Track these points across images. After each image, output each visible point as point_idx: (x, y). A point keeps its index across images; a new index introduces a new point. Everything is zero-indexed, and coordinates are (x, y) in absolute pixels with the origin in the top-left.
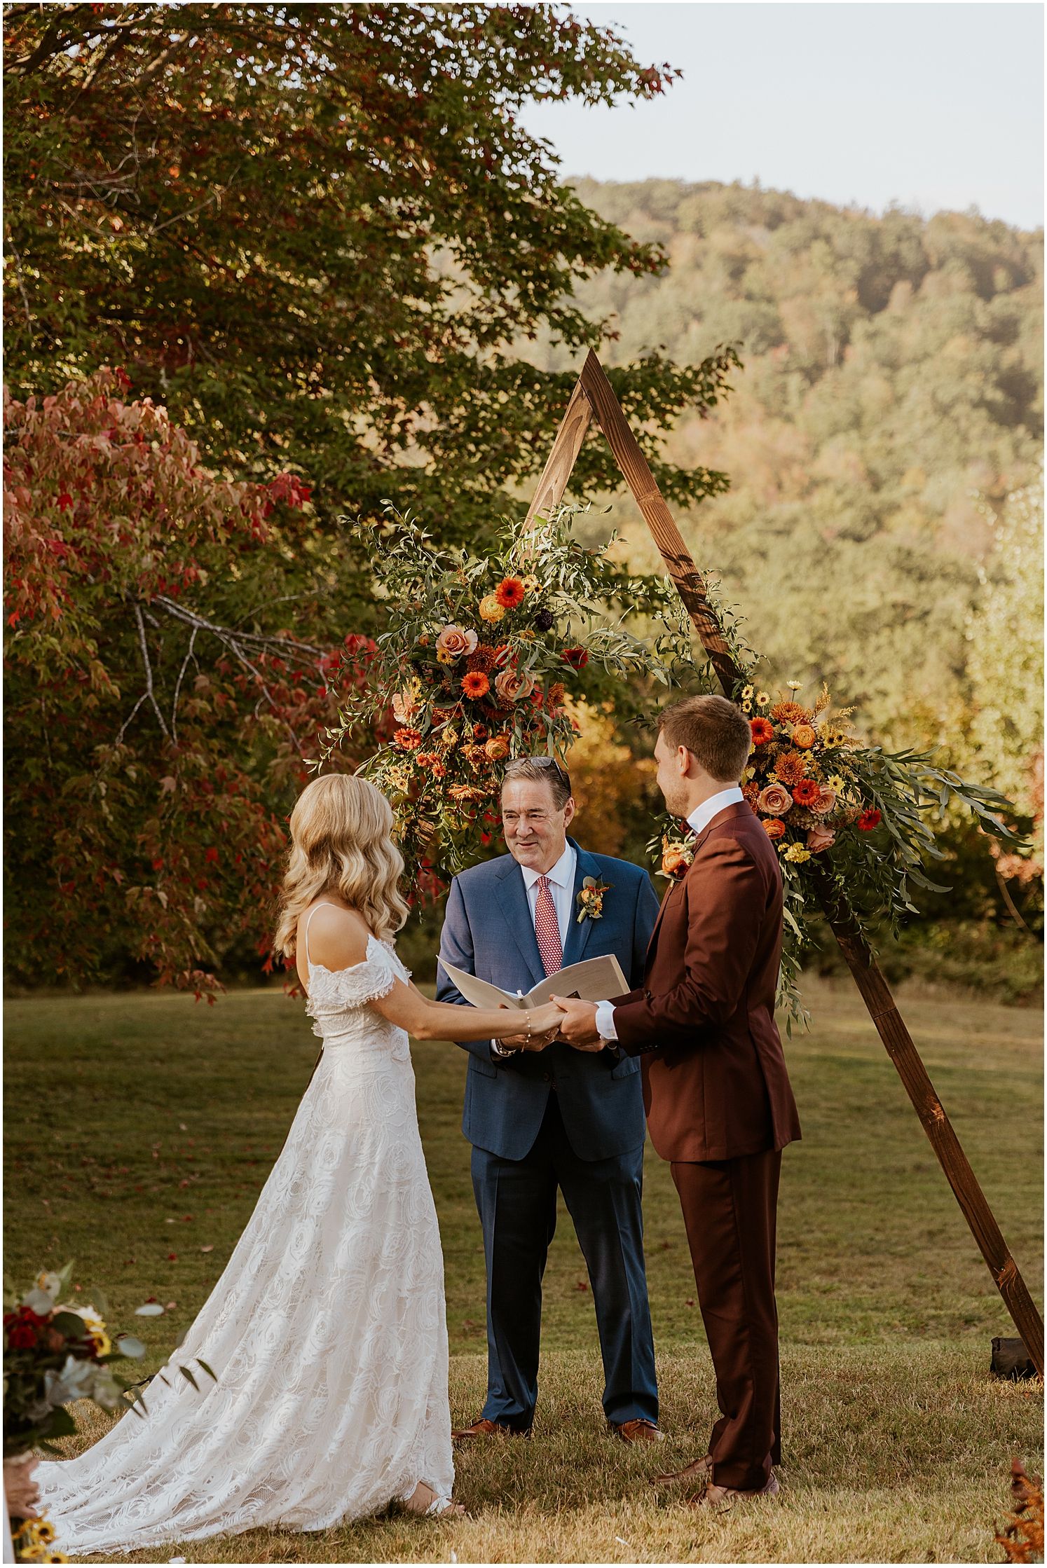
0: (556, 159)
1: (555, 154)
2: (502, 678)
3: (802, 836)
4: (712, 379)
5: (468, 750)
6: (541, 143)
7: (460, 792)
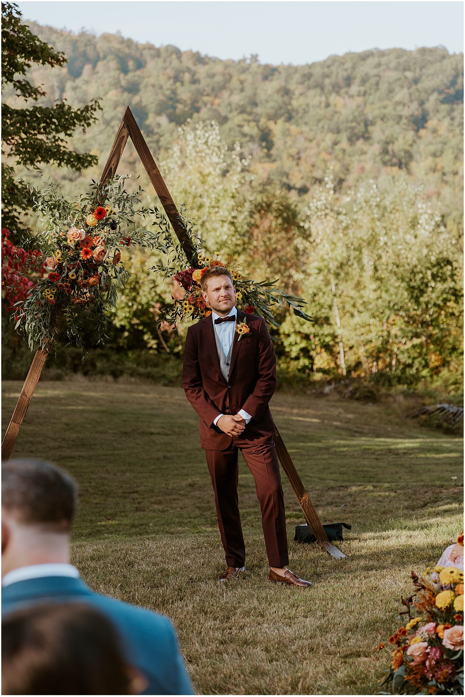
0: (19, 13)
1: (19, 10)
4: (89, 115)
6: (13, 5)
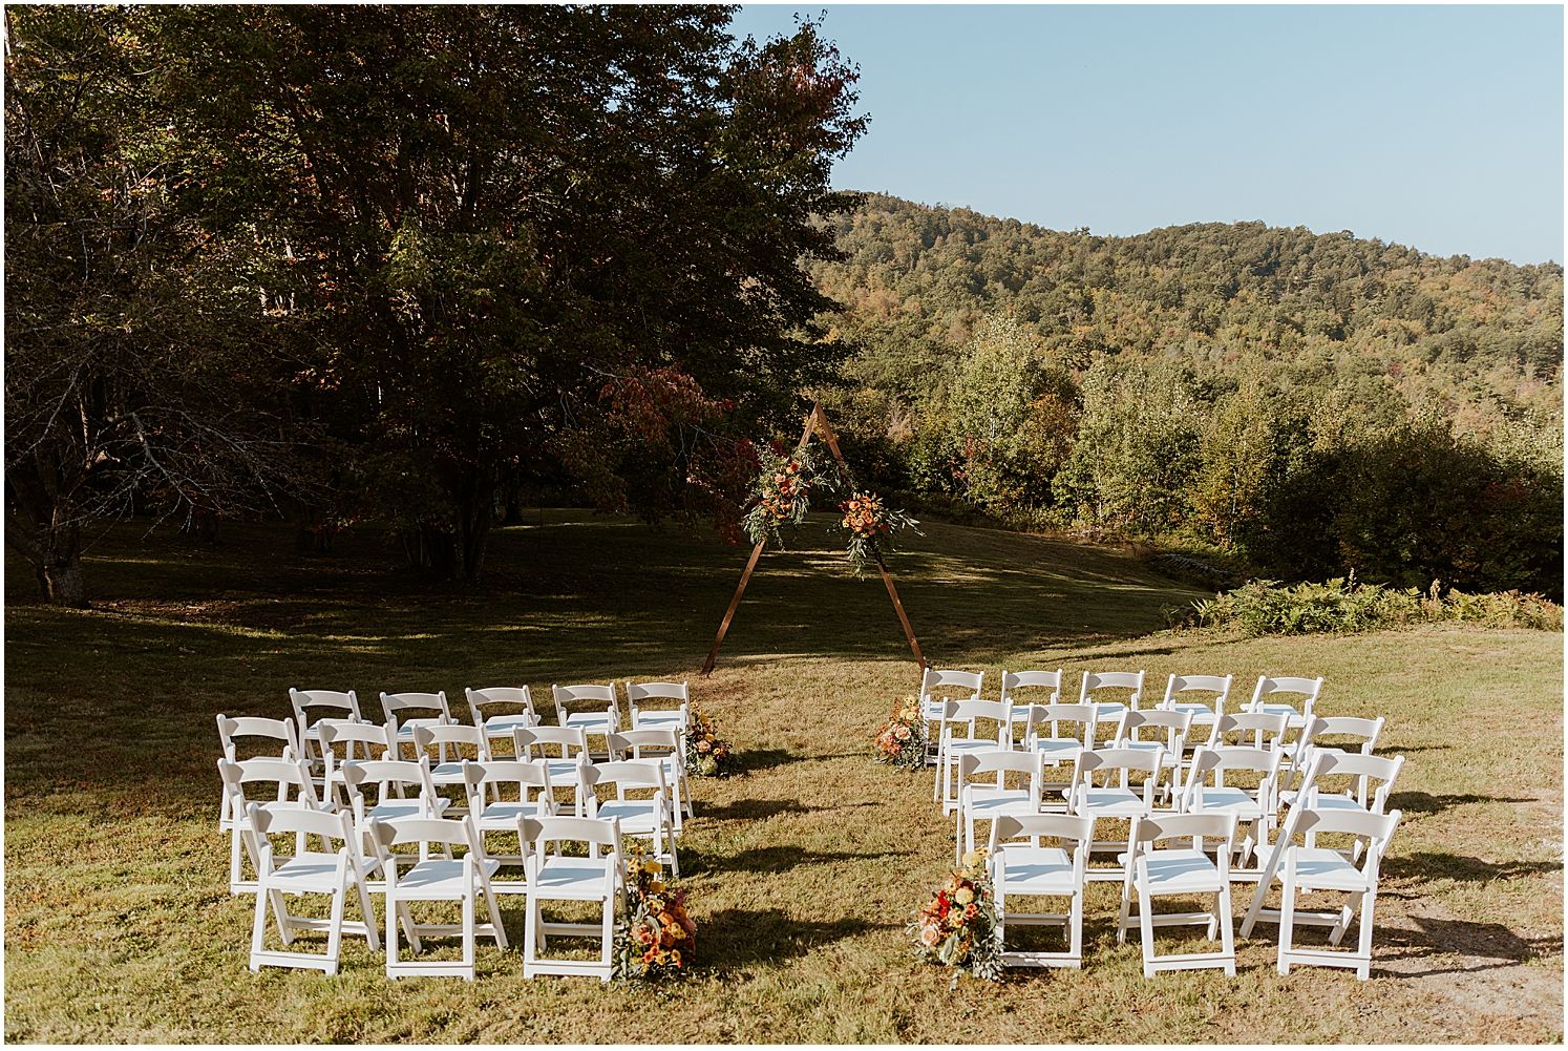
2: (791, 489)
3: (867, 531)
5: (782, 507)
7: (779, 517)
